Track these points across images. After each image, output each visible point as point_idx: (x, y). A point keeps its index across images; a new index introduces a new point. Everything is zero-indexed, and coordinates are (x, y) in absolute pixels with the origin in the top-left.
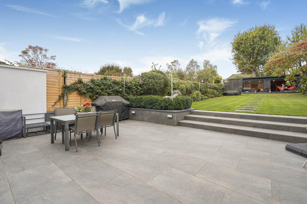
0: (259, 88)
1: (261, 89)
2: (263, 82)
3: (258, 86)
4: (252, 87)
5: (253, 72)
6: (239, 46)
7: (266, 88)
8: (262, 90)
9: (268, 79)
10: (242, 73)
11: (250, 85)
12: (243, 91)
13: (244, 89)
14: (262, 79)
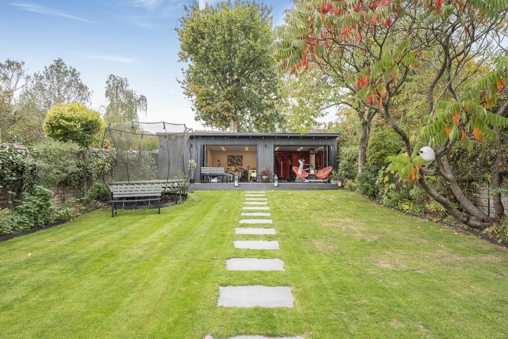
0: (245, 167)
1: (250, 171)
2: (256, 152)
3: (243, 161)
4: (230, 163)
5: (232, 123)
6: (196, 41)
7: (264, 169)
8: (254, 175)
9: (267, 142)
10: (207, 124)
11: (224, 159)
12: (204, 178)
13: (206, 170)
14: (253, 142)
